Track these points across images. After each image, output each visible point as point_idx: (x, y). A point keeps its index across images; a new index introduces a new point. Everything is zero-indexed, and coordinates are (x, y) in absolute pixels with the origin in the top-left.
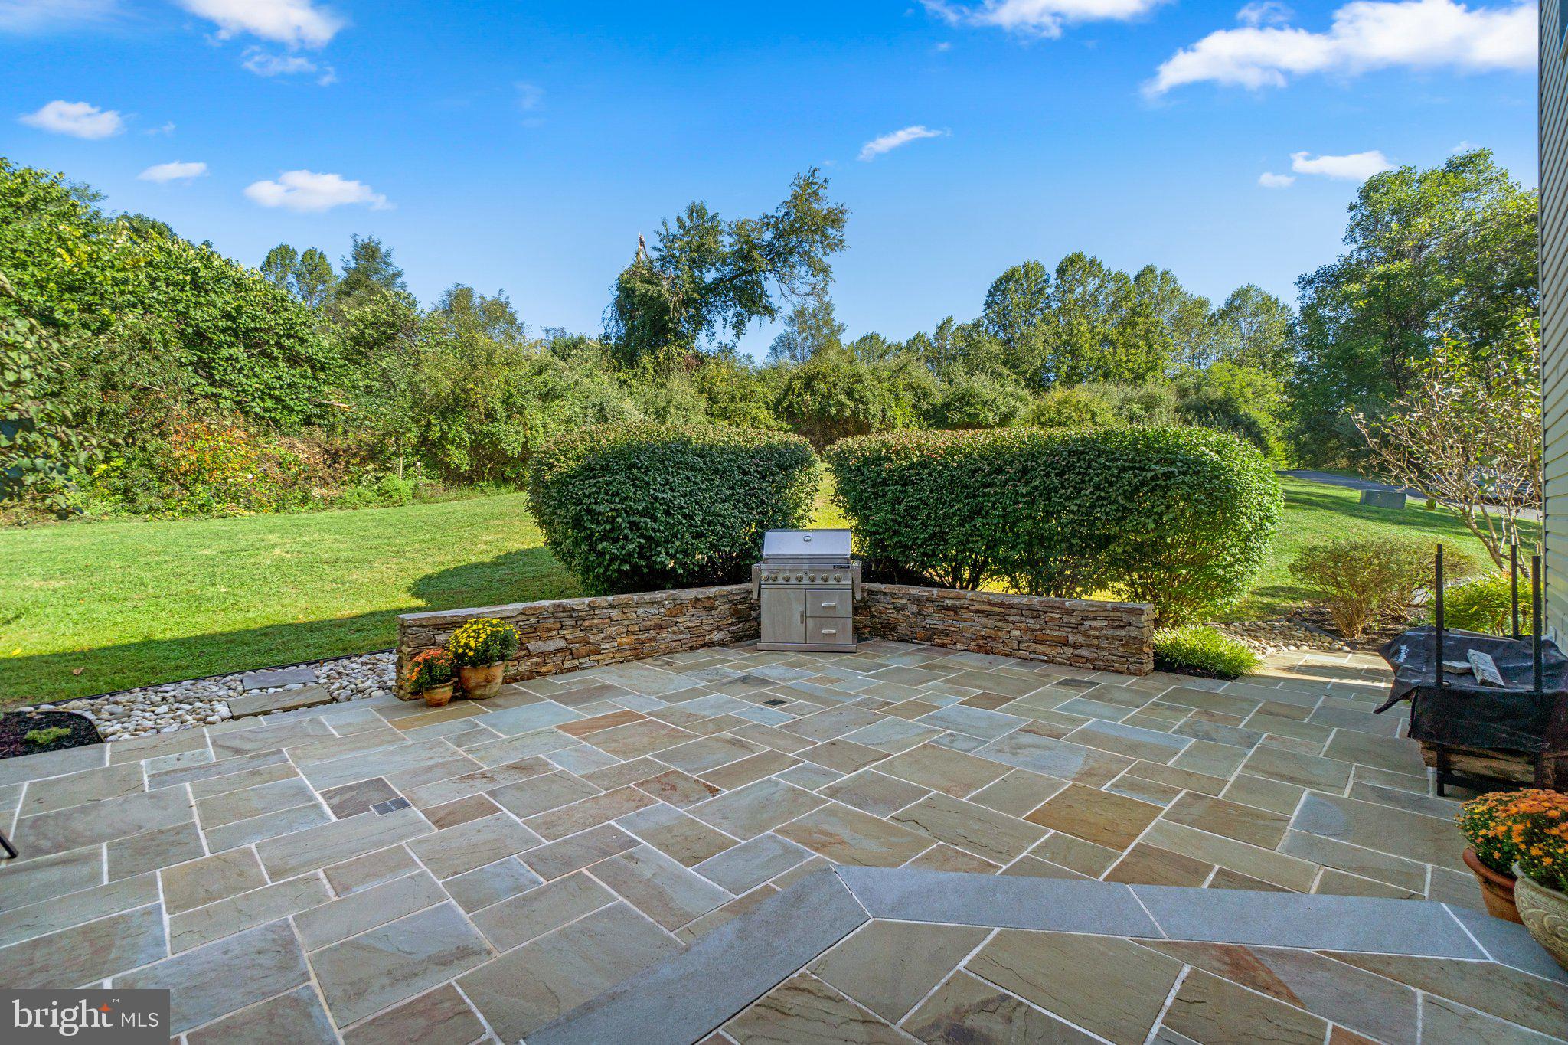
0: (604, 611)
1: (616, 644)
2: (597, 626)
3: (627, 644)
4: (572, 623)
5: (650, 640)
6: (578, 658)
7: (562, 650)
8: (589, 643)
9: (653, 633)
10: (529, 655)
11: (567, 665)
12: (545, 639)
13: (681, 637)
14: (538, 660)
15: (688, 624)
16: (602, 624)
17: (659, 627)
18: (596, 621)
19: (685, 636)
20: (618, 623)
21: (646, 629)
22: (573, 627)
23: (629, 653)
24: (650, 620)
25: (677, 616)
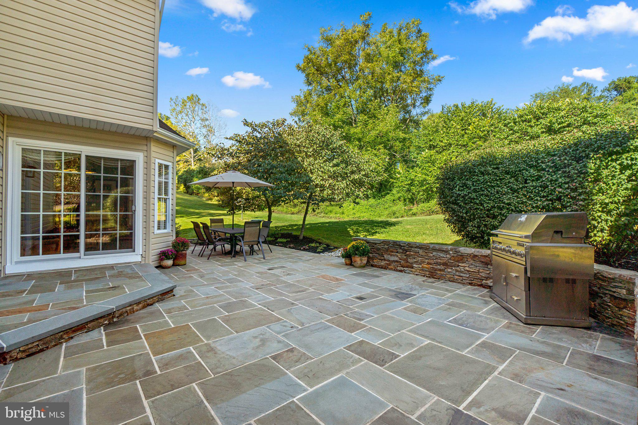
0: (416, 249)
1: (421, 266)
2: (412, 255)
3: (427, 268)
4: (401, 251)
5: (440, 270)
6: (404, 267)
7: (397, 261)
8: (408, 262)
9: (442, 267)
10: (385, 260)
11: (399, 268)
12: (391, 255)
13: (462, 275)
14: (388, 262)
15: (467, 269)
16: (415, 255)
17: (445, 264)
18: (412, 253)
19: (465, 275)
20: (422, 256)
21: (437, 264)
22: (402, 253)
23: (428, 273)
24: (440, 259)
25: (458, 261)
